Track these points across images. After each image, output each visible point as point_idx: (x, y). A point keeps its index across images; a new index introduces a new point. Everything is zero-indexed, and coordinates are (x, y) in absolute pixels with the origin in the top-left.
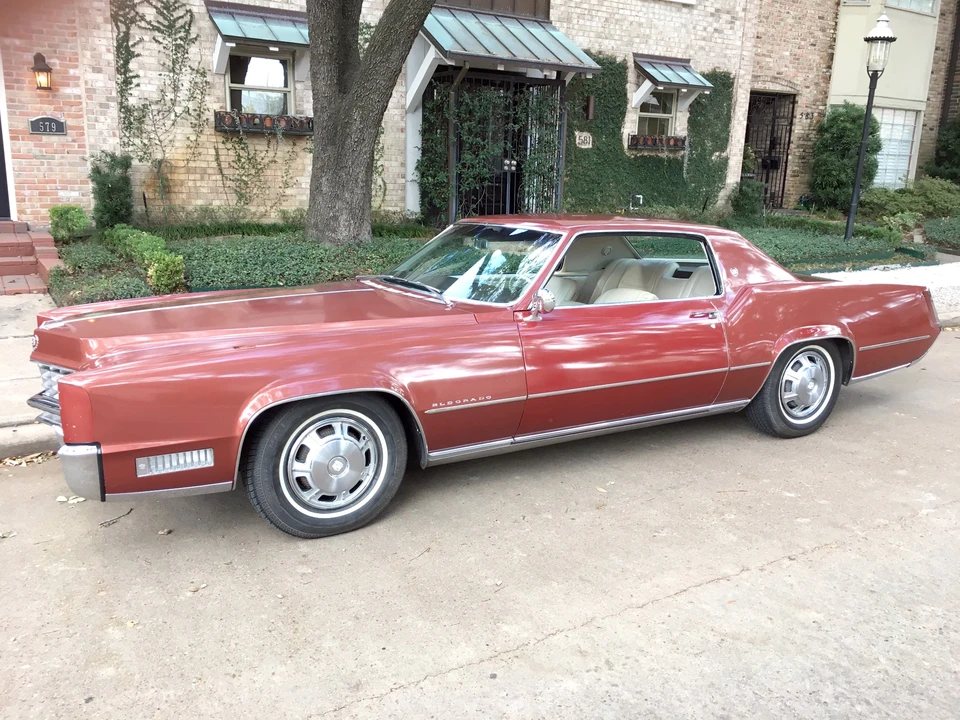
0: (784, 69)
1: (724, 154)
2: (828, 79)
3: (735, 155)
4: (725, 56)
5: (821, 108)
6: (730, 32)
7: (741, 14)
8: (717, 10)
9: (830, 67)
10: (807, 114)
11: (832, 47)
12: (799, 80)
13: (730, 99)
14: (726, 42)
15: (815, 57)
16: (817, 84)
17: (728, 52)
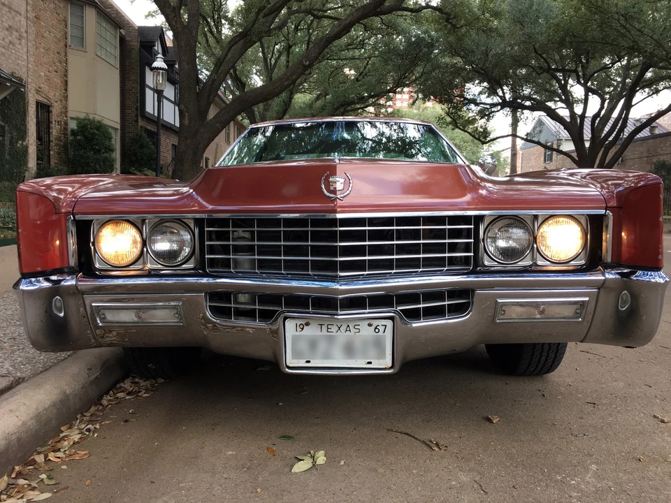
0: (42, 85)
1: (25, 143)
2: (66, 98)
3: (32, 145)
4: (18, 64)
5: (65, 118)
6: (19, 47)
7: (25, 35)
8: (10, 27)
9: (66, 90)
10: (58, 122)
11: (66, 76)
12: (51, 95)
13: (24, 99)
14: (18, 53)
15: (58, 81)
16: (61, 100)
17: (20, 62)
